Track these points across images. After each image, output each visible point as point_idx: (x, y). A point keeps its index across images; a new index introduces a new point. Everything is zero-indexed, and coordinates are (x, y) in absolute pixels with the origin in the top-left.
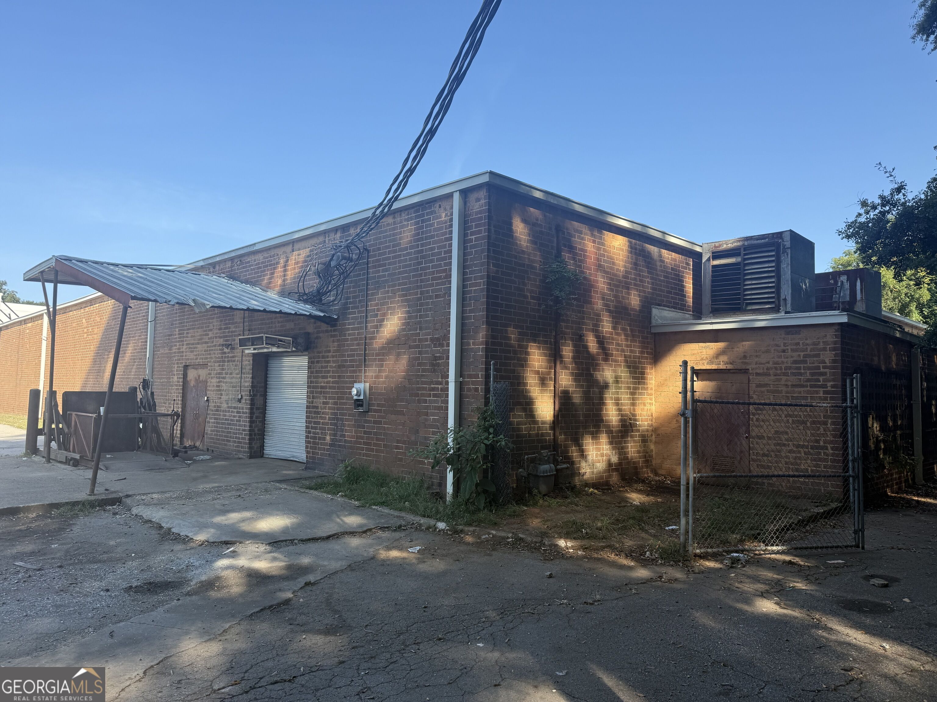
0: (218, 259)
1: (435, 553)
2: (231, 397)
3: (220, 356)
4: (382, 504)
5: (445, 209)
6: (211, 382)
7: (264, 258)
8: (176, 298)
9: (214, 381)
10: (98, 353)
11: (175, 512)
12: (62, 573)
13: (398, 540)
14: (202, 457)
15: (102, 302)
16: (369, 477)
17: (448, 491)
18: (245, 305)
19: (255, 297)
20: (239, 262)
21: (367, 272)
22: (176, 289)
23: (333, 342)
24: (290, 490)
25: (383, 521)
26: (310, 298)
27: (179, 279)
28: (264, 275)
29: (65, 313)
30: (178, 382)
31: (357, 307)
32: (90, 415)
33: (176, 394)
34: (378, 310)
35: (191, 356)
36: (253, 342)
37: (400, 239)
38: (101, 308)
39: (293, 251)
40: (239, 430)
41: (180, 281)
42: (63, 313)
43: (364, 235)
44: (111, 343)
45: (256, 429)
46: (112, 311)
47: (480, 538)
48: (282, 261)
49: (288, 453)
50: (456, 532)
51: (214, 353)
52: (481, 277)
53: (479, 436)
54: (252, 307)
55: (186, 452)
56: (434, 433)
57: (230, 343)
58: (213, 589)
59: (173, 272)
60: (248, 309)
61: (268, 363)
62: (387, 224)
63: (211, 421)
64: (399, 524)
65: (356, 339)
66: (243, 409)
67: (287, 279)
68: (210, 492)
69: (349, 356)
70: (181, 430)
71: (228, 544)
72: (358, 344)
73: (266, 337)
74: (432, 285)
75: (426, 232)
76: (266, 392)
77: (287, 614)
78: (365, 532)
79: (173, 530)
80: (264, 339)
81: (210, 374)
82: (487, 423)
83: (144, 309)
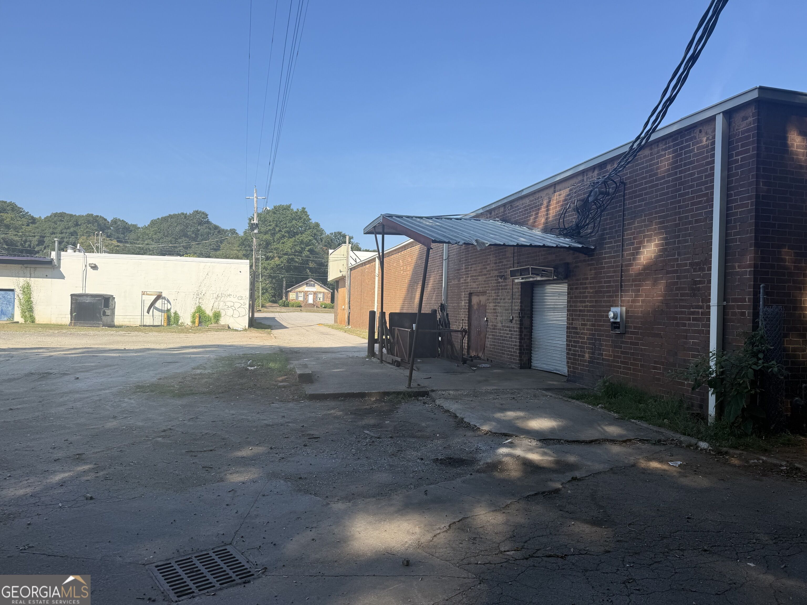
0: (493, 206)
1: (697, 470)
2: (504, 318)
3: (495, 285)
4: (641, 418)
5: (706, 133)
6: (489, 306)
7: (530, 201)
8: (463, 240)
9: (491, 306)
10: (411, 285)
11: (466, 406)
12: (392, 442)
13: (658, 453)
14: (483, 365)
15: (412, 247)
16: (627, 393)
17: (710, 413)
18: (515, 242)
19: (523, 235)
20: (510, 207)
21: (624, 203)
22: (463, 233)
23: (591, 270)
24: (555, 398)
25: (642, 434)
26: (569, 232)
27: (465, 225)
28: (530, 216)
29: (389, 256)
30: (465, 306)
31: (614, 238)
32: (407, 330)
33: (463, 315)
34: (634, 238)
35: (474, 285)
36: (522, 272)
37: (658, 168)
38: (411, 251)
39: (555, 192)
40: (511, 345)
41: (466, 226)
42: (388, 257)
43: (620, 169)
44: (419, 277)
45: (525, 345)
46: (419, 253)
47: (747, 462)
48: (545, 202)
49: (552, 366)
50: (720, 453)
51: (491, 283)
52: (749, 198)
53: (746, 361)
54: (520, 243)
55: (472, 361)
56: (694, 356)
57: (503, 274)
58: (497, 470)
59: (461, 219)
60: (518, 245)
61: (533, 290)
62: (644, 156)
63: (490, 337)
64: (658, 438)
65: (612, 267)
66: (514, 328)
67: (549, 218)
68: (491, 393)
69: (605, 282)
70: (468, 344)
71: (507, 436)
72: (614, 272)
73: (532, 268)
74: (692, 210)
75: (686, 158)
76: (532, 314)
77: (558, 501)
78: (625, 441)
79: (465, 420)
80: (530, 270)
81: (488, 300)
82: (755, 348)
83: (441, 251)
